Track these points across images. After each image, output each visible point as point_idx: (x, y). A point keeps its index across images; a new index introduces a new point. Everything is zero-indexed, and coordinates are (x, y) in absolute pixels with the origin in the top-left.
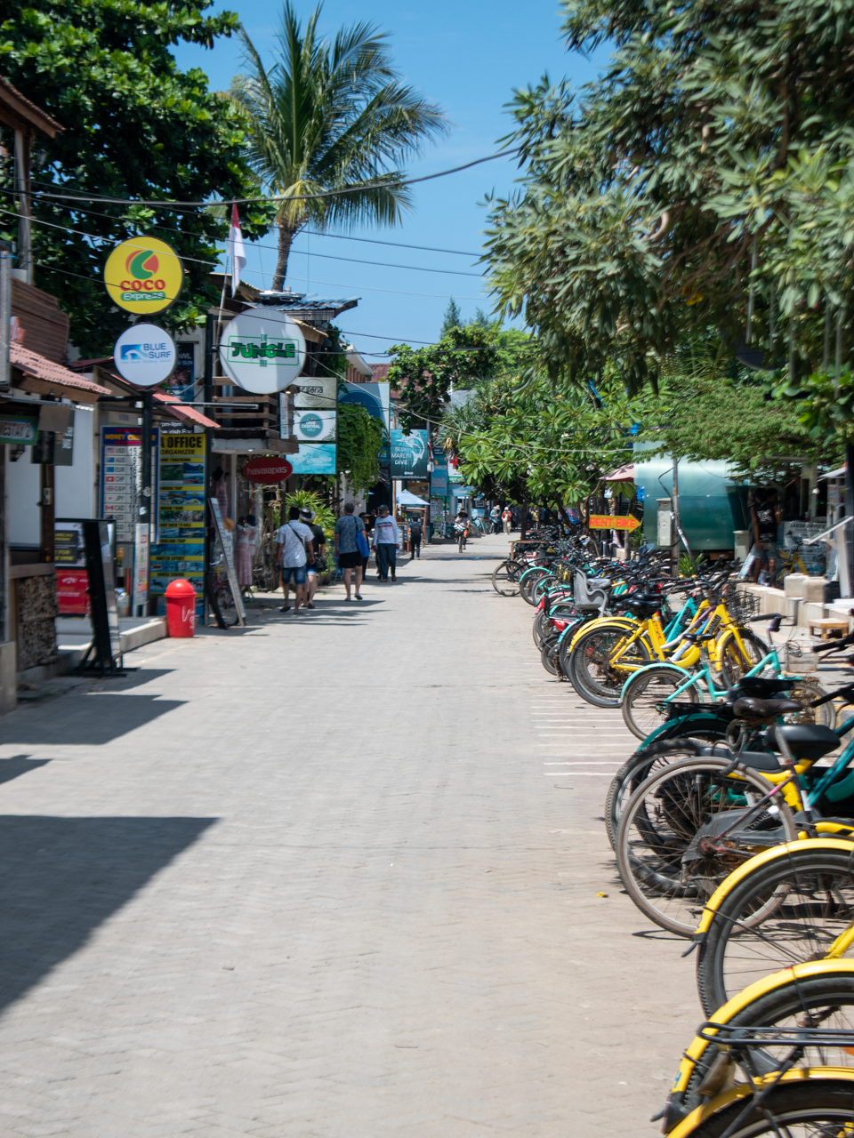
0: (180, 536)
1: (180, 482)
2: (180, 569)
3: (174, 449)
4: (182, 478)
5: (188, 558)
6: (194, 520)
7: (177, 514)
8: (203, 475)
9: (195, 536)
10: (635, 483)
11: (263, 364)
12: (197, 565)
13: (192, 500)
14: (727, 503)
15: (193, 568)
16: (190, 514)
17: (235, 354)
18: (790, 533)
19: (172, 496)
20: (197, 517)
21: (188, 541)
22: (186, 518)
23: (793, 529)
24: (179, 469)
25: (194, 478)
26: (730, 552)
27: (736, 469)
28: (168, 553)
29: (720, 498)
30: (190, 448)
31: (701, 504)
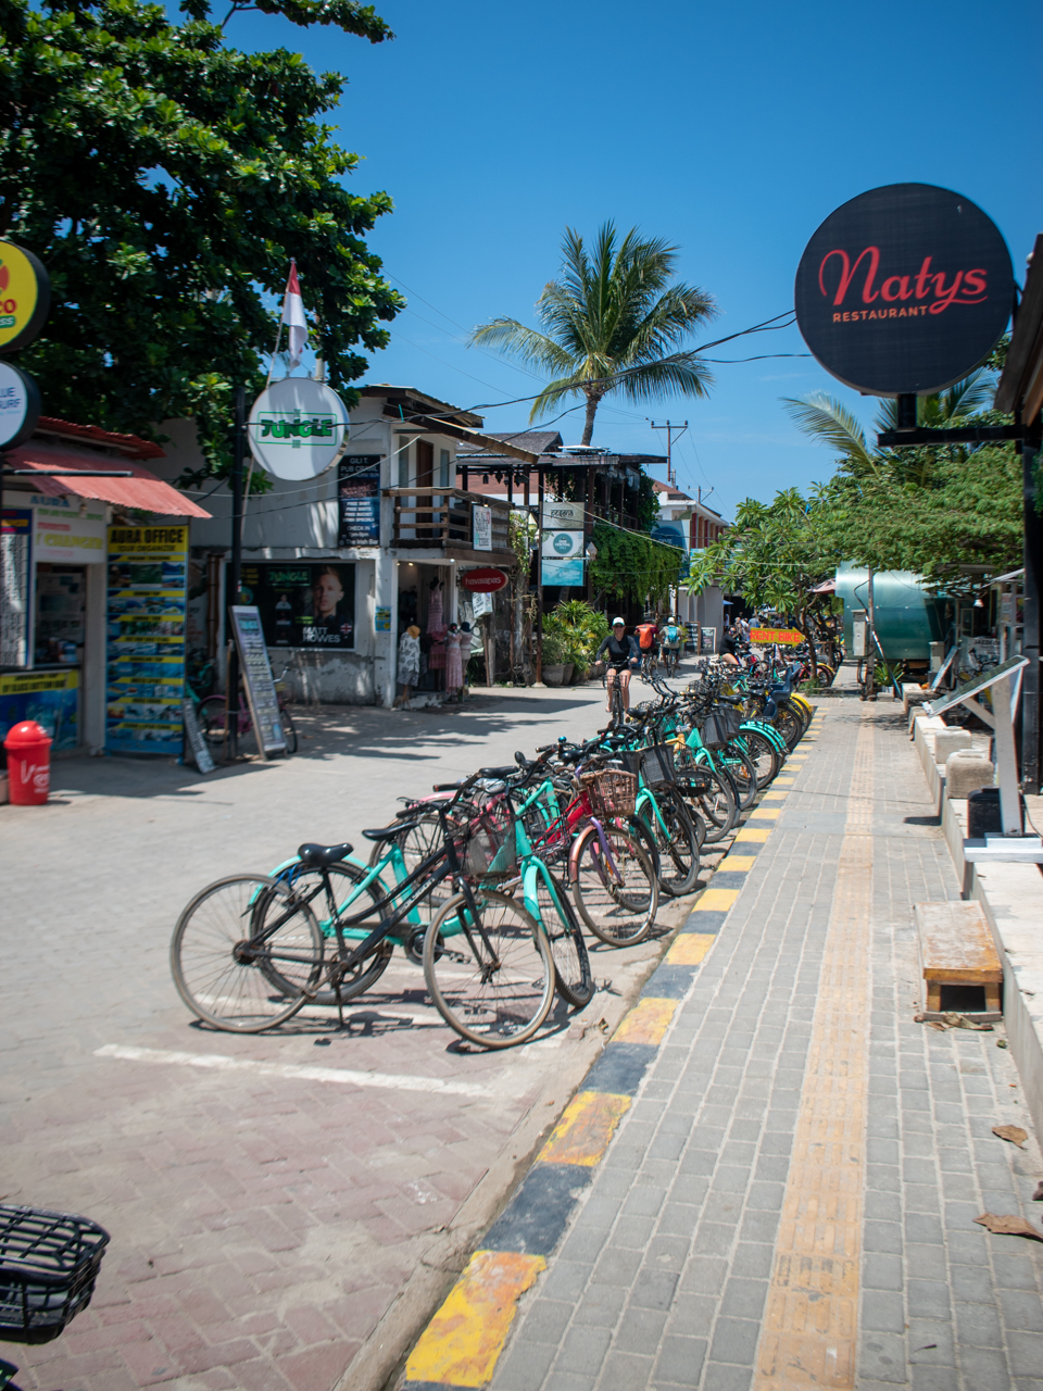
0: (158, 653)
1: (158, 586)
2: (157, 694)
3: (152, 544)
4: (160, 581)
5: (166, 681)
6: (174, 634)
7: (155, 625)
8: (184, 577)
9: (174, 653)
10: (837, 595)
11: (297, 445)
12: (175, 690)
13: (171, 609)
14: (925, 615)
15: (171, 694)
16: (169, 626)
17: (265, 434)
18: (973, 651)
19: (149, 603)
20: (177, 629)
21: (167, 660)
22: (164, 631)
23: (977, 647)
24: (158, 569)
25: (174, 580)
26: (927, 661)
27: (924, 581)
28: (143, 675)
29: (918, 610)
30: (170, 544)
31: (901, 616)
